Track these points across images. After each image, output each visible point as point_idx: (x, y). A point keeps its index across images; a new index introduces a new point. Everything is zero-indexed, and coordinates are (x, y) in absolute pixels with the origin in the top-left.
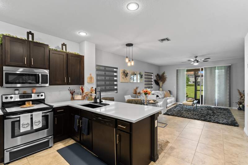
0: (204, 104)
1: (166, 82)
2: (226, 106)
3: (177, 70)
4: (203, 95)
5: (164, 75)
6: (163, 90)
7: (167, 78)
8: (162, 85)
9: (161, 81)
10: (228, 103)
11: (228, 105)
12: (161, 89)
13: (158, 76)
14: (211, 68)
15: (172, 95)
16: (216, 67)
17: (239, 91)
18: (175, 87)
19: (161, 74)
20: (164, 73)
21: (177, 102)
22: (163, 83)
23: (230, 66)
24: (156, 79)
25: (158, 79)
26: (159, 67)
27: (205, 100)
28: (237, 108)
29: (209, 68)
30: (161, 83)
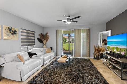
0: (74, 56)
1: (49, 41)
2: (87, 57)
3: (57, 31)
4: (74, 49)
5: (47, 35)
6: (46, 47)
7: (49, 37)
8: (46, 43)
9: (45, 40)
10: (88, 54)
11: (88, 56)
12: (45, 46)
13: (41, 35)
14: (78, 30)
15: (52, 51)
16: (81, 29)
17: (94, 46)
18: (55, 44)
19: (44, 34)
20: (47, 33)
21: (56, 55)
22: (46, 41)
23: (89, 29)
24: (39, 38)
25: (42, 37)
26: (43, 28)
27: (75, 53)
28: (93, 58)
29: (77, 30)
30: (44, 41)
